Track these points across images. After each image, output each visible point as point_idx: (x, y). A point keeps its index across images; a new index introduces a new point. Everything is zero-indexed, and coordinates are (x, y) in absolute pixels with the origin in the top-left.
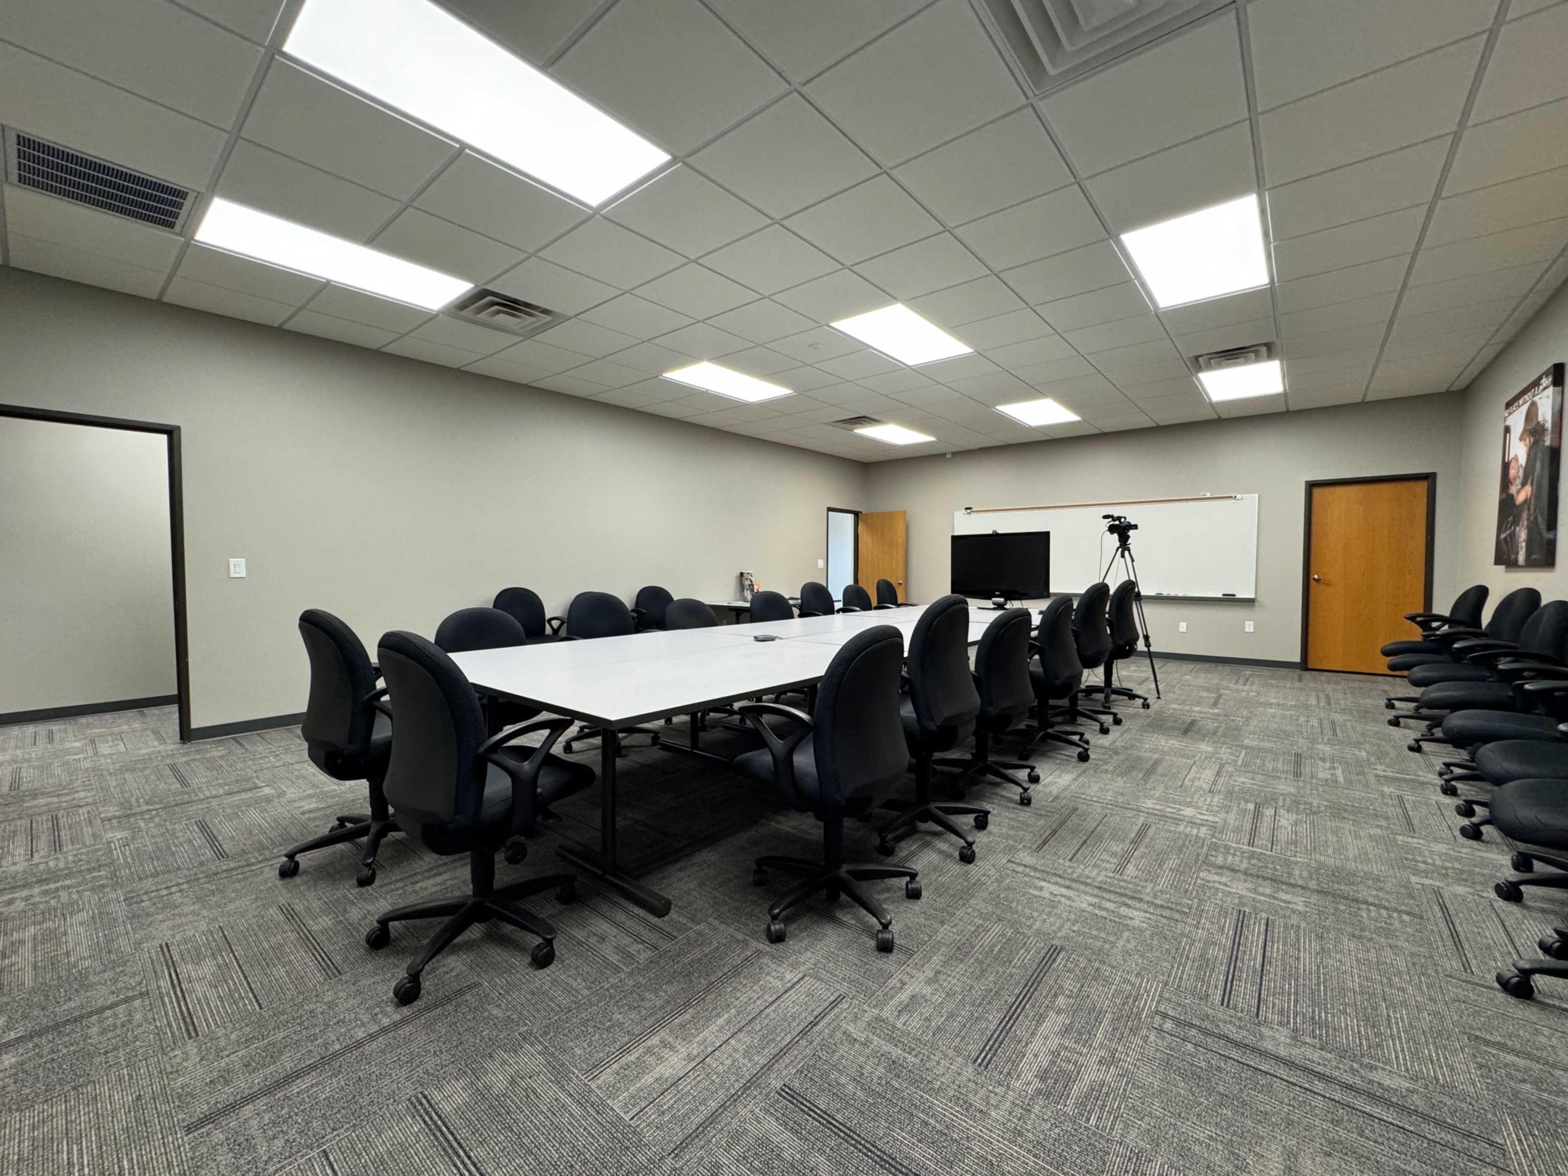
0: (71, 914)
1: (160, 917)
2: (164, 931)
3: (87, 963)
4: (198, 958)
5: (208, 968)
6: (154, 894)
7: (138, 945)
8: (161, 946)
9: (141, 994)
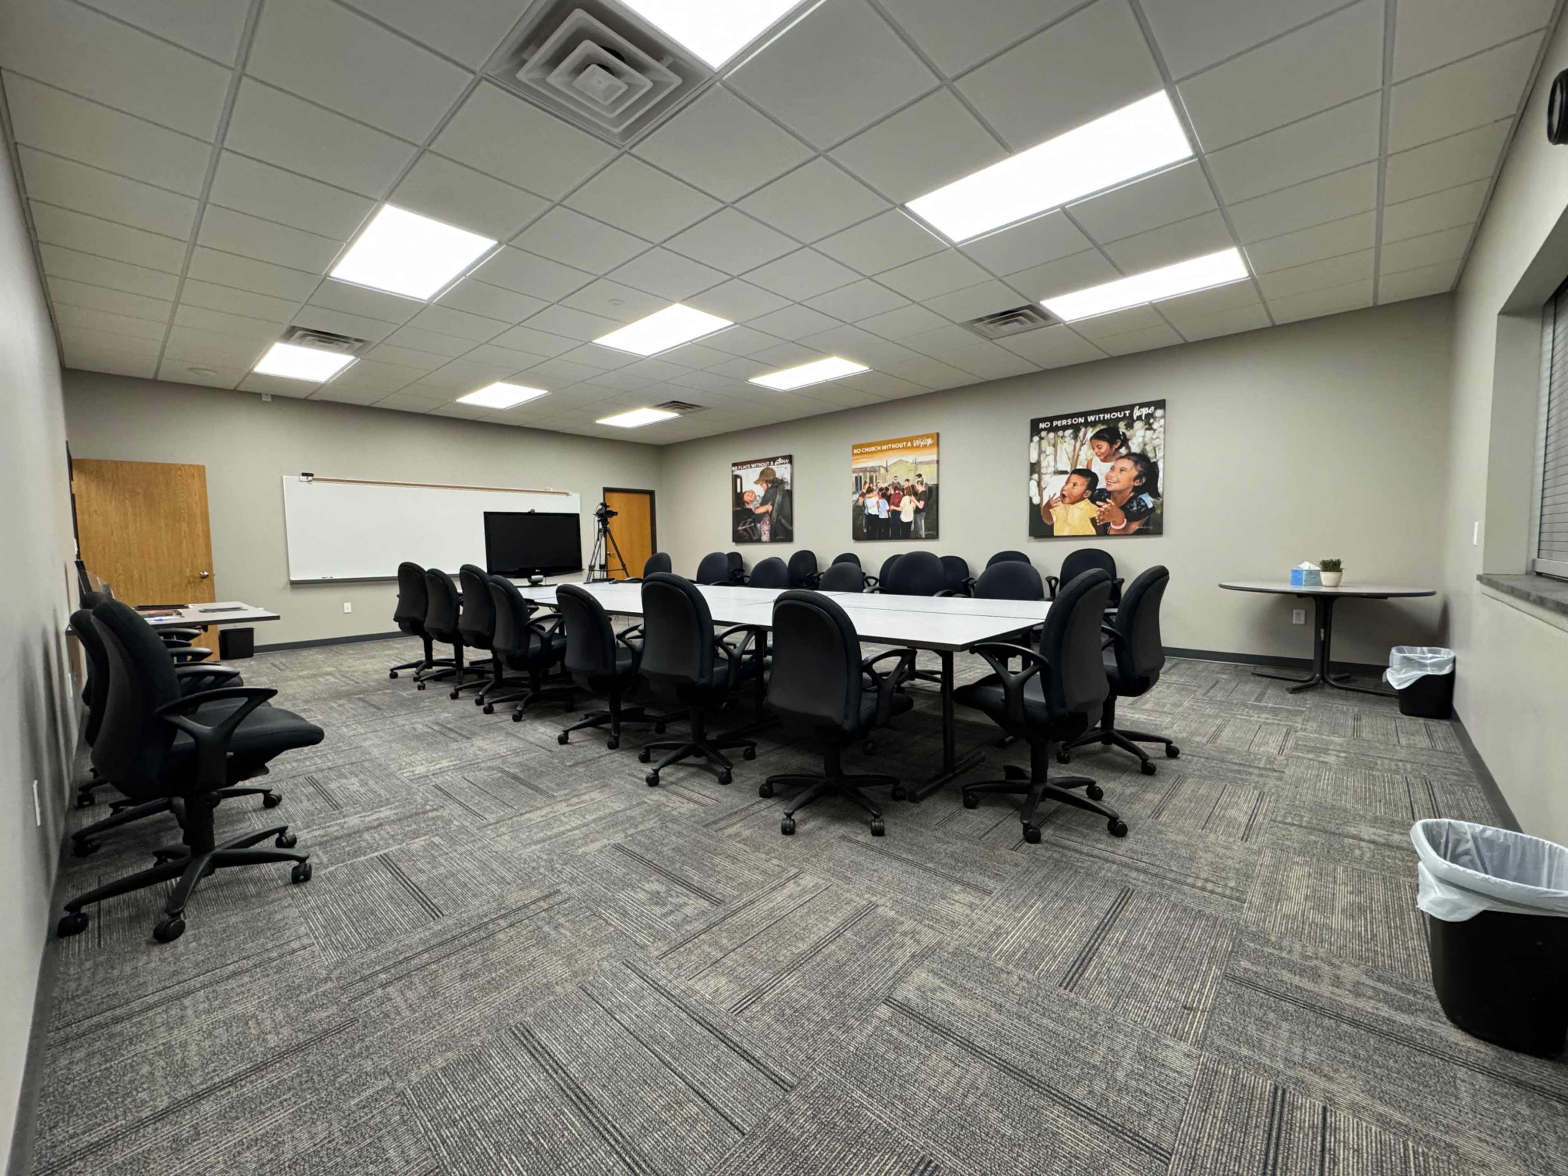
0: (1295, 918)
1: (1230, 862)
2: (1238, 849)
3: (1297, 859)
4: (1231, 822)
5: (1232, 813)
6: (1220, 890)
7: (1259, 853)
8: (1246, 840)
9: (1274, 821)
